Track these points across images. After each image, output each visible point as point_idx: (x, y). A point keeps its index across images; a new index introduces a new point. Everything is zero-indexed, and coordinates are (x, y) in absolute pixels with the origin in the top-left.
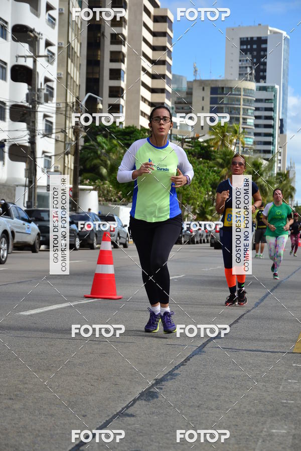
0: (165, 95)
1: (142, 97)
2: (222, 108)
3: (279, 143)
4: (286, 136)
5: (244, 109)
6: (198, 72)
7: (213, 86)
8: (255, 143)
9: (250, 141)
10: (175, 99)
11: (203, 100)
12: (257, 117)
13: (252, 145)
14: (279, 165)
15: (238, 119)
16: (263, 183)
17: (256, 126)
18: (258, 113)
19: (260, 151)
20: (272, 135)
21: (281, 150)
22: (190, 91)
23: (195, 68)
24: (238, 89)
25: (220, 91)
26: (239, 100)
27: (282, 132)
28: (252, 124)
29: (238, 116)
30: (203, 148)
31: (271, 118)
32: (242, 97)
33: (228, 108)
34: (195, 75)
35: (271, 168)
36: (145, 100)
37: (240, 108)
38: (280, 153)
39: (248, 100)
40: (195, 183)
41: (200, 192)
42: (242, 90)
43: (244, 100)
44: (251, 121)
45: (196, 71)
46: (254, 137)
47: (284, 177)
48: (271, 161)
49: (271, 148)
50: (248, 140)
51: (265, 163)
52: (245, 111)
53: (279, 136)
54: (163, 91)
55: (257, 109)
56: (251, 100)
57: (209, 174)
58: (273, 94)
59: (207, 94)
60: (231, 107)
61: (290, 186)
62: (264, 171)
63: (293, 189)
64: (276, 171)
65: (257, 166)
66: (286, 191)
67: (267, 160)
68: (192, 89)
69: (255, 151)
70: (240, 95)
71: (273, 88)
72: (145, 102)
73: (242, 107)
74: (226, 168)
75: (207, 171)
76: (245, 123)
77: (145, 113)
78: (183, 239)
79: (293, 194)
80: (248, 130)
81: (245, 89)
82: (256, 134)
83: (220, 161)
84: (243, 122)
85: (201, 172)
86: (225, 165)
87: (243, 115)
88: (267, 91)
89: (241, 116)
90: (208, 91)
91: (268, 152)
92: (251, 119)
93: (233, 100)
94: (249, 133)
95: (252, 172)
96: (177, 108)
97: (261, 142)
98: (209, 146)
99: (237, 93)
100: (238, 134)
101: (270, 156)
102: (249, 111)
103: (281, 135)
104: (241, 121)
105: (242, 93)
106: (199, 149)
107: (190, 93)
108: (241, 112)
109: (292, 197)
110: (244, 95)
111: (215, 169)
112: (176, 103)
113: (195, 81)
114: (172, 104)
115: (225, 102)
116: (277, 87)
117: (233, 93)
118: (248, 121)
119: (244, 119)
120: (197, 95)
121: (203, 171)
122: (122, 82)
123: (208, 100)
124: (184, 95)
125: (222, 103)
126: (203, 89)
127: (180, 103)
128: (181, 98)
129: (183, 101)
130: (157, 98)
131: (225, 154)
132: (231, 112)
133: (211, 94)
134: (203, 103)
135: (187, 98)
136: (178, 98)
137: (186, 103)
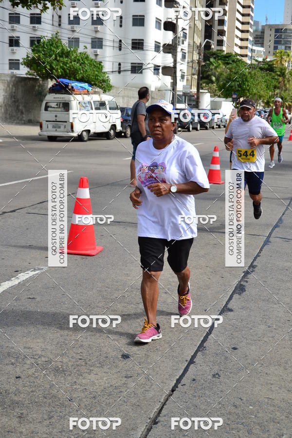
0: (249, 34)
1: (236, 35)
2: (281, 41)
7: (276, 28)
10: (255, 36)
11: (270, 36)
15: (290, 47)
23: (266, 17)
25: (280, 31)
26: (290, 36)
29: (290, 45)
30: (269, 65)
33: (284, 41)
34: (266, 22)
36: (237, 37)
45: (267, 19)
54: (247, 31)
59: (273, 33)
60: (286, 41)
68: (264, 30)
74: (282, 77)
77: (237, 45)
83: (279, 73)
86: (282, 75)
90: (273, 31)
93: (287, 36)
96: (256, 41)
98: (273, 64)
99: (290, 32)
106: (267, 66)
107: (263, 32)
111: (276, 77)
112: (255, 38)
113: (266, 25)
114: (252, 39)
115: (283, 37)
117: (288, 32)
120: (267, 33)
122: (225, 27)
123: (273, 36)
124: (260, 33)
125: (281, 38)
126: (271, 30)
127: (257, 38)
128: (258, 35)
129: (259, 37)
130: (245, 36)
131: (282, 69)
132: (286, 43)
133: (275, 32)
134: (270, 38)
135: (261, 35)
136: (256, 35)
137: (260, 38)
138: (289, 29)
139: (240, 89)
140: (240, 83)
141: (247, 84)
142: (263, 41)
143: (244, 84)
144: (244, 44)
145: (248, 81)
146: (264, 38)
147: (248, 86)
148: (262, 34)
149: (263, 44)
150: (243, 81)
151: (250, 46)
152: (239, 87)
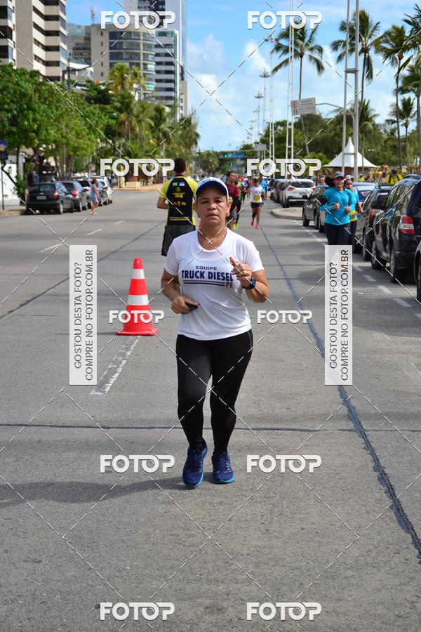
0: (59, 38)
1: (35, 40)
2: (121, 53)
3: (180, 90)
4: (186, 83)
5: (144, 54)
6: (95, 16)
7: (112, 30)
8: (157, 89)
9: (152, 86)
10: (73, 45)
11: (102, 45)
12: (158, 63)
13: (153, 91)
14: (181, 112)
15: (138, 65)
16: (167, 129)
17: (158, 72)
18: (158, 59)
19: (162, 98)
20: (173, 81)
21: (182, 97)
22: (88, 36)
23: (92, 12)
24: (138, 34)
25: (118, 35)
26: (138, 45)
27: (182, 79)
28: (153, 70)
29: (138, 61)
31: (171, 64)
32: (142, 42)
33: (128, 53)
34: (93, 20)
35: (173, 114)
36: (38, 43)
37: (140, 53)
38: (182, 99)
39: (148, 44)
40: (84, 130)
41: (89, 139)
42: (141, 35)
43: (144, 44)
44: (152, 67)
45: (93, 15)
46: (155, 83)
47: (187, 123)
48: (173, 107)
49: (172, 94)
50: (150, 86)
51: (167, 110)
52: (146, 56)
53: (180, 83)
54: (57, 33)
55: (157, 55)
56: (151, 45)
57: (101, 117)
58: (173, 39)
59: (106, 39)
60: (131, 53)
61: (195, 132)
62: (167, 116)
63: (197, 135)
64: (178, 117)
65: (159, 111)
66: (190, 137)
67: (169, 106)
68: (90, 34)
69: (157, 98)
70: (140, 39)
71: (172, 33)
72: (38, 46)
73: (142, 52)
74: (125, 113)
75: (98, 113)
76: (145, 68)
77: (39, 58)
78: (61, 206)
79: (198, 140)
80: (150, 76)
81: (144, 34)
82: (157, 81)
83: (118, 105)
84: (144, 68)
85: (91, 115)
86: (124, 110)
87: (144, 60)
88: (166, 36)
89: (142, 62)
90: (106, 35)
91: (171, 98)
92: (151, 64)
93: (131, 44)
94: (150, 79)
95: (154, 117)
96: (75, 54)
97: (162, 88)
98: (107, 90)
99: (136, 38)
100: (138, 78)
101: (171, 102)
102: (150, 56)
103: (182, 82)
104: (142, 66)
105: (142, 38)
106: (96, 93)
107: (88, 39)
108: (142, 58)
109: (196, 143)
110: (144, 40)
111: (115, 114)
112: (74, 49)
113: (93, 25)
114: (68, 48)
115: (124, 47)
116: (176, 32)
117: (133, 37)
118: (149, 66)
119: (145, 64)
120: (96, 40)
121: (94, 114)
122: (9, 21)
123: (107, 45)
124: (82, 41)
125: (122, 49)
126: (102, 34)
127: (78, 49)
128: (80, 44)
129: (81, 46)
130: (52, 41)
131: (123, 97)
132: (131, 58)
133: (110, 39)
134: (102, 49)
135: (85, 44)
136: (77, 44)
137: (84, 49)
138: (134, 32)
139: (14, 129)
140: (14, 116)
141: (31, 116)
142: (90, 54)
143: (25, 117)
144: (52, 56)
145: (34, 111)
146: (90, 49)
147: (35, 120)
148: (88, 41)
149: (90, 59)
150: (21, 111)
151: (63, 60)
152: (11, 125)
